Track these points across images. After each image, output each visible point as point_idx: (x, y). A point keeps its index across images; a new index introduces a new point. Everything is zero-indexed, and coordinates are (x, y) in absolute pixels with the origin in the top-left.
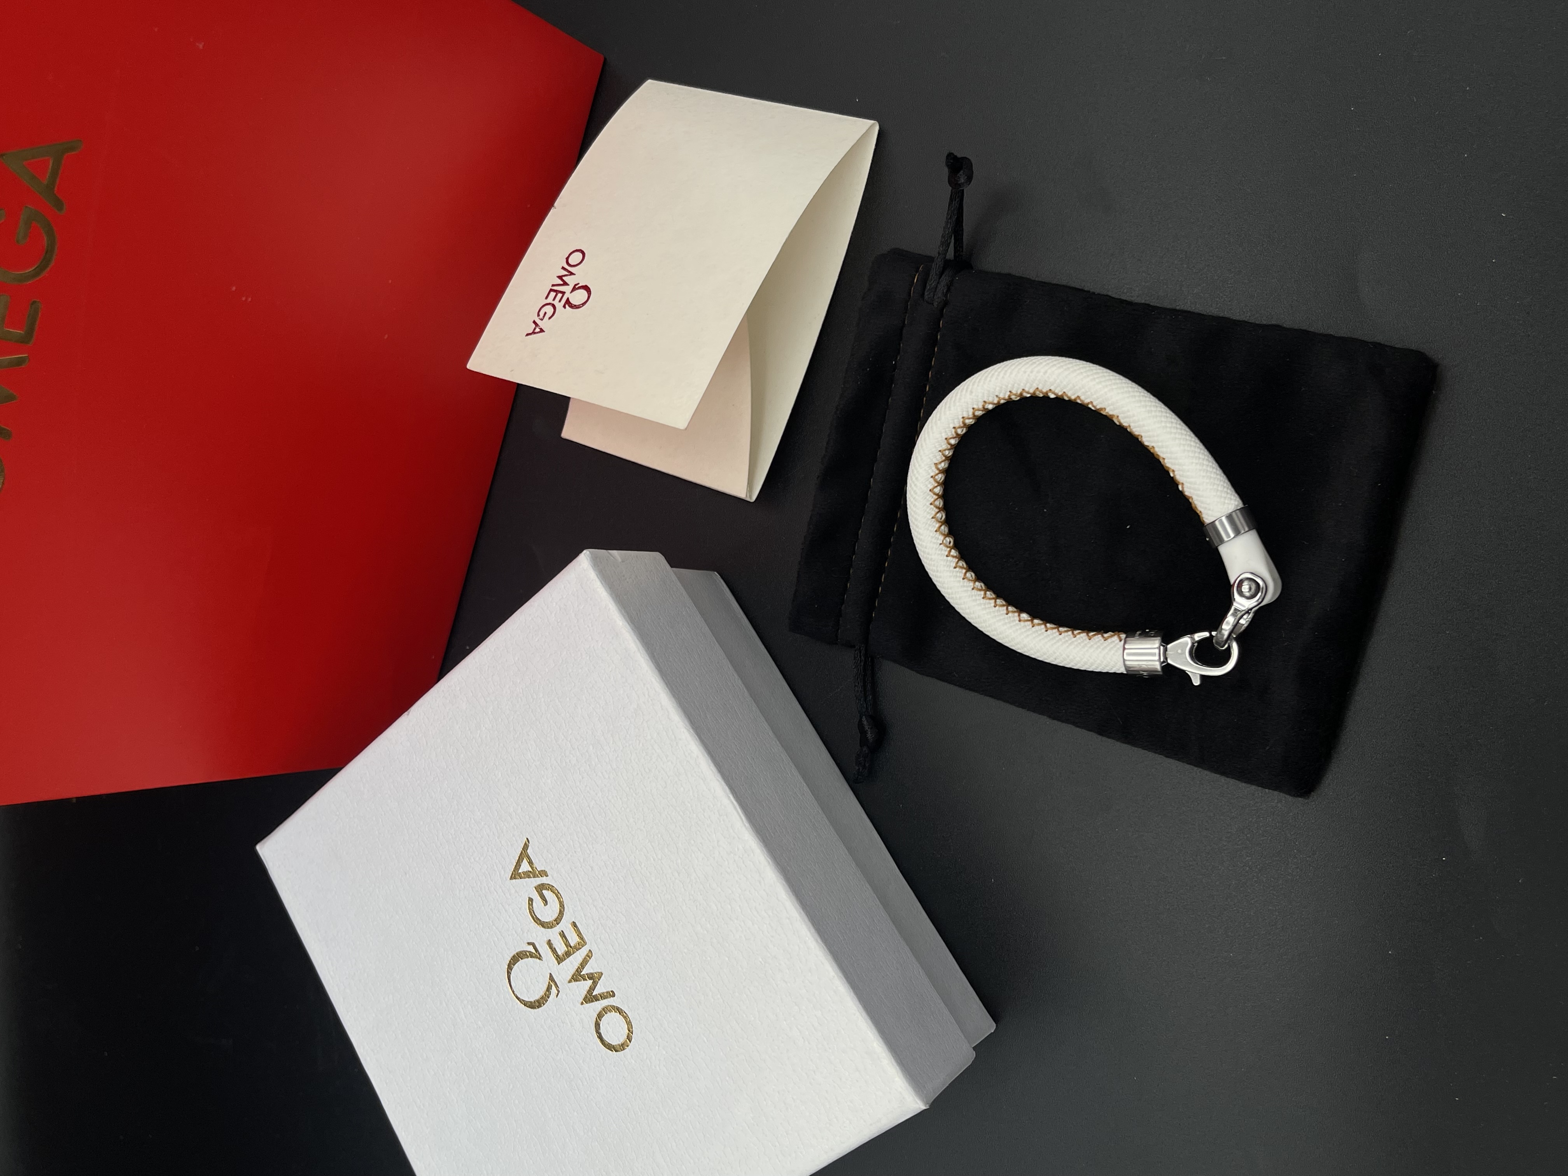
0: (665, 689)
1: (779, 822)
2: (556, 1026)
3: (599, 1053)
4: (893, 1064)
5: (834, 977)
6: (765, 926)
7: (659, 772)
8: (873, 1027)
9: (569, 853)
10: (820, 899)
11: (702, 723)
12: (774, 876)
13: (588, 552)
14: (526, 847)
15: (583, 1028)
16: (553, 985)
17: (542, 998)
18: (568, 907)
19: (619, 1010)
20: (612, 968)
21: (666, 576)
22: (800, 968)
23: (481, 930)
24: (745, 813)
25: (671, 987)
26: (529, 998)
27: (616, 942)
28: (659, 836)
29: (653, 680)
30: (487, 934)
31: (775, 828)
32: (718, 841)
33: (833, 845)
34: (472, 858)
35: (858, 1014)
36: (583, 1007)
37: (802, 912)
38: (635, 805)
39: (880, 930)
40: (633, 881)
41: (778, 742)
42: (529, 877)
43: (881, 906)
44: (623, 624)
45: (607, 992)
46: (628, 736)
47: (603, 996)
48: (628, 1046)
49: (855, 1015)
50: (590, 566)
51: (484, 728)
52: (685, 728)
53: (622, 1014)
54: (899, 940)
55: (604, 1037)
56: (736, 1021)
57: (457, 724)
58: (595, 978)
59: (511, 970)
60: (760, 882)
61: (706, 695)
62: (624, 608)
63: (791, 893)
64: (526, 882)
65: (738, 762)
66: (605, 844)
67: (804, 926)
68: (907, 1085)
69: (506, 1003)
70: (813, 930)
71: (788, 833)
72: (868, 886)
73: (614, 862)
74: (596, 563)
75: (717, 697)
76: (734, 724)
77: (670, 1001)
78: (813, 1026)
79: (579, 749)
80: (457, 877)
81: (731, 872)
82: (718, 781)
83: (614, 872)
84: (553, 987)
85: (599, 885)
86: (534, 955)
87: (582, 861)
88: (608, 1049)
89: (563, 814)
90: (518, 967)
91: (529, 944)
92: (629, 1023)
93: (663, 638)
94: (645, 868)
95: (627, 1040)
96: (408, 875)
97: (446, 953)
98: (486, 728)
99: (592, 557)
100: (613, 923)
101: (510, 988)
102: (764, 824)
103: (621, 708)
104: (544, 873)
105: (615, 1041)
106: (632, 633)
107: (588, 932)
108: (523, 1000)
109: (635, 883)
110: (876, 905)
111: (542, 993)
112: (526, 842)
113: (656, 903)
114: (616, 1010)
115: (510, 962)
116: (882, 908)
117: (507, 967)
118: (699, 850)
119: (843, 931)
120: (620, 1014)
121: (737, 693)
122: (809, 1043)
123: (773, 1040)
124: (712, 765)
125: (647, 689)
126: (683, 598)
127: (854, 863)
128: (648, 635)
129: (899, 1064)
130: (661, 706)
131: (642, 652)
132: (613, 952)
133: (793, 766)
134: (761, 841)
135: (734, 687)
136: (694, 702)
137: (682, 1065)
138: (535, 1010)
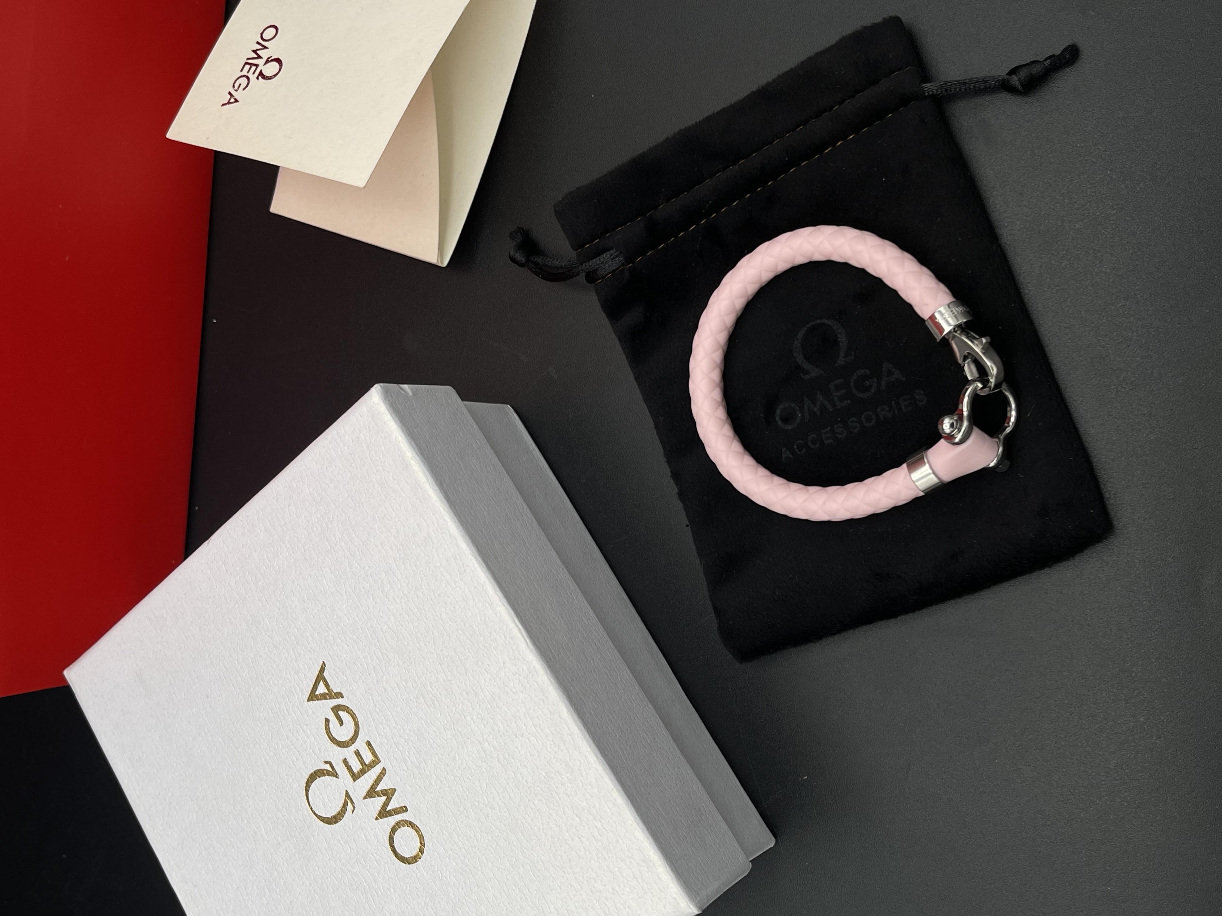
0: (453, 518)
1: (563, 645)
2: (352, 840)
3: (392, 865)
4: (667, 872)
5: (613, 790)
6: (549, 742)
7: (448, 597)
8: (650, 837)
9: (363, 675)
10: (601, 717)
11: (489, 551)
12: (557, 695)
13: (379, 387)
14: (322, 670)
15: (377, 841)
16: (349, 801)
17: (339, 813)
18: (363, 727)
19: (411, 824)
20: (405, 784)
21: (457, 410)
22: (581, 782)
23: (280, 750)
24: (529, 635)
25: (461, 801)
26: (326, 814)
27: (408, 760)
28: (449, 658)
29: (442, 509)
30: (286, 753)
31: (559, 651)
32: (504, 663)
33: (616, 667)
34: (271, 681)
35: (635, 825)
36: (378, 823)
37: (583, 728)
38: (425, 629)
39: (660, 748)
40: (424, 701)
41: (565, 570)
42: (326, 699)
43: (662, 724)
44: (412, 456)
45: (400, 808)
46: (418, 563)
47: (397, 811)
48: (420, 858)
49: (632, 825)
50: (381, 400)
51: (281, 556)
52: (472, 555)
53: (414, 828)
54: (679, 757)
55: (398, 851)
56: (521, 833)
57: (255, 552)
58: (389, 794)
59: (309, 788)
60: (543, 701)
61: (494, 524)
62: (415, 441)
63: (572, 711)
64: (322, 704)
65: (524, 589)
66: (398, 667)
67: (585, 742)
68: (681, 891)
69: (304, 820)
70: (593, 745)
71: (572, 655)
72: (650, 706)
73: (406, 684)
74: (387, 396)
75: (505, 526)
76: (521, 552)
77: (460, 815)
78: (593, 836)
79: (371, 576)
80: (257, 700)
81: (517, 692)
82: (504, 605)
83: (406, 693)
84: (349, 803)
85: (392, 706)
86: (330, 773)
87: (375, 683)
88: (401, 861)
89: (358, 638)
90: (316, 785)
91: (326, 762)
92: (421, 837)
93: (453, 469)
94: (436, 689)
95: (420, 853)
96: (210, 698)
97: (247, 772)
98: (283, 557)
99: (383, 391)
100: (405, 741)
101: (307, 804)
102: (549, 647)
103: (411, 537)
104: (339, 695)
105: (407, 855)
106: (421, 464)
107: (382, 750)
108: (320, 816)
109: (426, 703)
110: (658, 724)
111: (338, 809)
112: (322, 665)
113: (446, 722)
114: (408, 824)
115: (308, 780)
116: (664, 726)
117: (305, 785)
118: (487, 672)
119: (624, 748)
120: (413, 828)
121: (525, 522)
122: (590, 853)
123: (556, 851)
124: (498, 590)
125: (436, 518)
126: (473, 430)
127: (637, 684)
128: (437, 466)
129: (674, 872)
130: (450, 534)
131: (430, 482)
132: (406, 770)
133: (580, 592)
134: (544, 662)
135: (522, 516)
136: (482, 531)
137: (471, 876)
138: (332, 826)
